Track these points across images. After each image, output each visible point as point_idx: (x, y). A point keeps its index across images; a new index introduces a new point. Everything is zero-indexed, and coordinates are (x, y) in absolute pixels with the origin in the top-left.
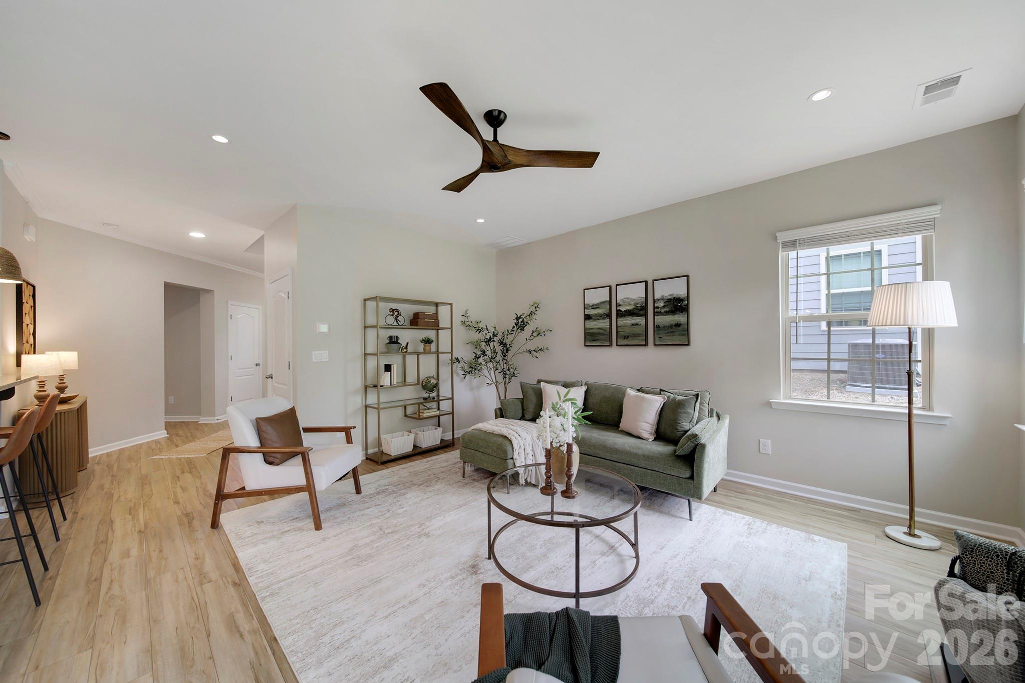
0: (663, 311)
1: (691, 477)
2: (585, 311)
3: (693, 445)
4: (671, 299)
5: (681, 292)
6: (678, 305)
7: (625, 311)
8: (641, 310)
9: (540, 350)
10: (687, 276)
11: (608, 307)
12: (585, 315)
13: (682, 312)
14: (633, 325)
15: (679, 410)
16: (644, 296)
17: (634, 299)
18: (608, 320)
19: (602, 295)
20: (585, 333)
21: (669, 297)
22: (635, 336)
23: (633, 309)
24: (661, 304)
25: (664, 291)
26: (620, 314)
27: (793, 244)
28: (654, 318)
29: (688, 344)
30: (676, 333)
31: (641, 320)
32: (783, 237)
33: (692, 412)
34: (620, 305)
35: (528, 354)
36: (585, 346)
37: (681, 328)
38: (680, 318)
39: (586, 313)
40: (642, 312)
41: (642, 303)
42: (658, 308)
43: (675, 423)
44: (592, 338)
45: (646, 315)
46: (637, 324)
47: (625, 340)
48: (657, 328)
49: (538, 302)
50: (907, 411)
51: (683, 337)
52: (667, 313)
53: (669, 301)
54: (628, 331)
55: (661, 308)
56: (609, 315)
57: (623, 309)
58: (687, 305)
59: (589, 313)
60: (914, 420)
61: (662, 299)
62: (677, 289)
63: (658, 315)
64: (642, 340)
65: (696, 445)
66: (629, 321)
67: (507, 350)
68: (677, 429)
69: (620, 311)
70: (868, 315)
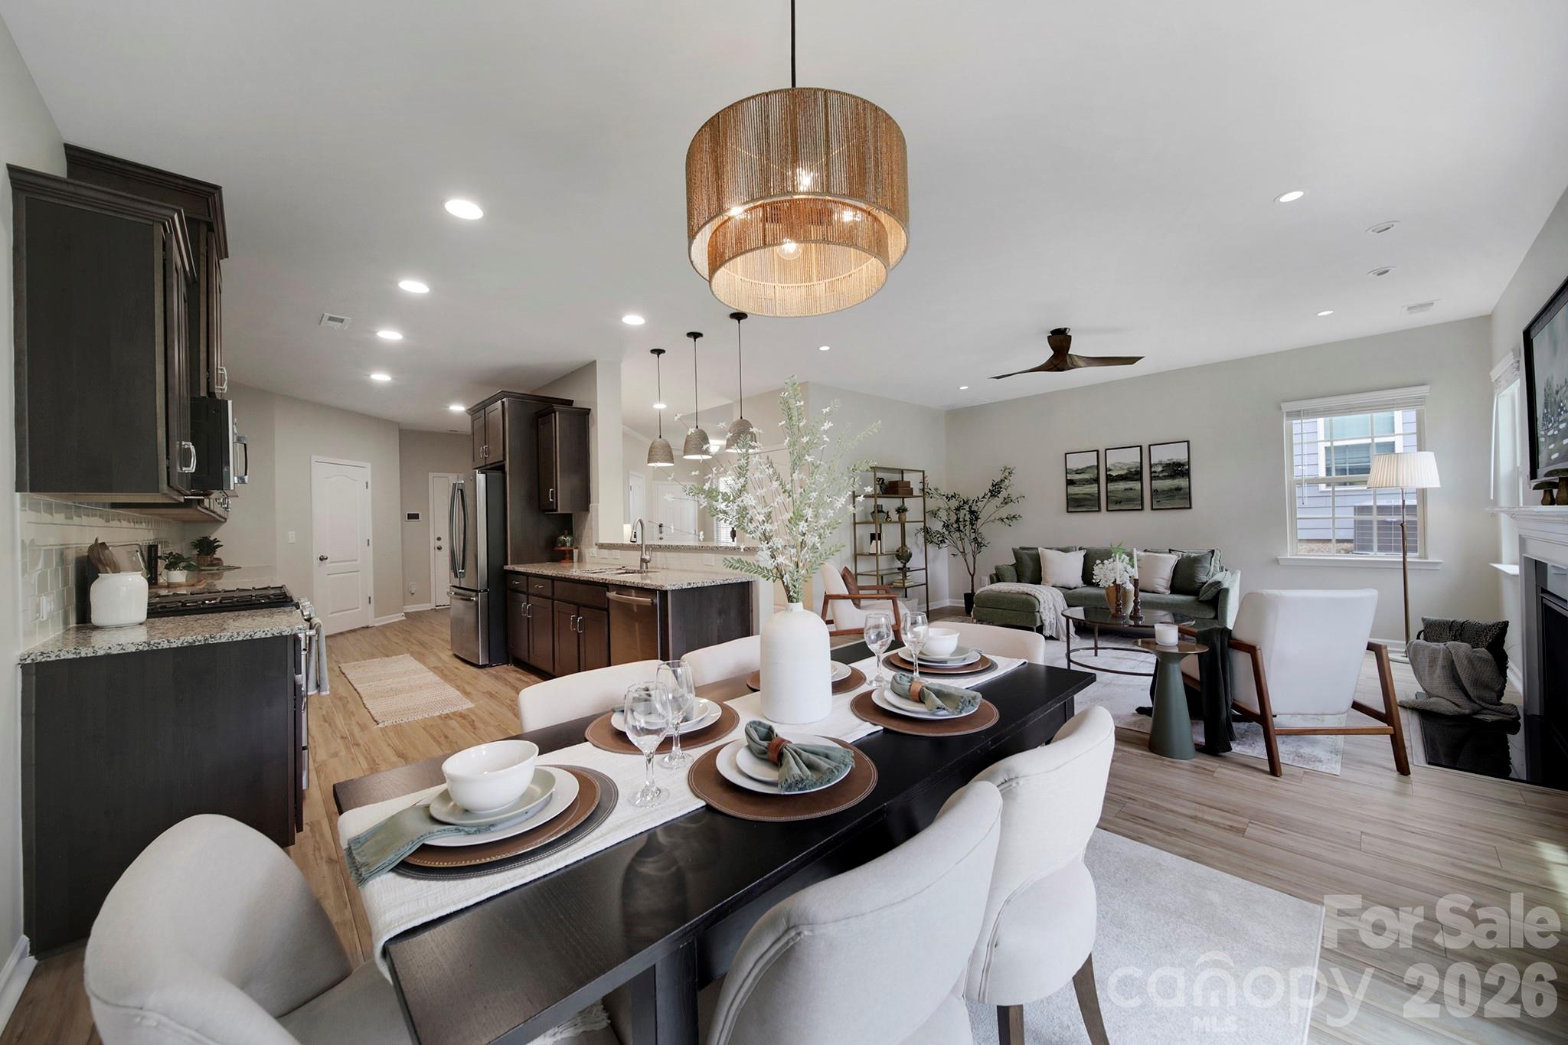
0: (1161, 475)
1: (1216, 618)
2: (1066, 477)
3: (1216, 590)
4: (1170, 464)
5: (1182, 457)
6: (1178, 470)
7: (1116, 476)
8: (1135, 475)
9: (1014, 517)
10: (1188, 442)
11: (1096, 472)
12: (1067, 480)
13: (1183, 476)
14: (1126, 489)
15: (1196, 565)
16: (1139, 461)
17: (1128, 464)
18: (1095, 486)
19: (1090, 460)
20: (1067, 499)
21: (1168, 462)
22: (1130, 500)
23: (1126, 474)
24: (1160, 469)
25: (1162, 455)
26: (1110, 479)
27: (1297, 414)
28: (1151, 483)
29: (1190, 508)
30: (1177, 497)
31: (1136, 485)
32: (1287, 407)
33: (1209, 566)
34: (1110, 470)
35: (1000, 522)
36: (1068, 512)
37: (1182, 492)
38: (1182, 482)
39: (1068, 478)
40: (1136, 477)
41: (1137, 467)
42: (1155, 472)
43: (1192, 577)
44: (1076, 505)
45: (1141, 480)
46: (1131, 489)
47: (1118, 505)
48: (1154, 492)
49: (1012, 467)
50: (1402, 560)
51: (1184, 501)
52: (1165, 478)
53: (1168, 465)
54: (1120, 496)
55: (1159, 472)
56: (1097, 480)
57: (1114, 474)
58: (1189, 469)
59: (1072, 478)
60: (1408, 567)
61: (1160, 464)
62: (1178, 454)
63: (1155, 480)
64: (1137, 504)
65: (1219, 592)
66: (1122, 485)
67: (977, 519)
68: (1195, 581)
69: (1111, 475)
70: (1368, 478)
